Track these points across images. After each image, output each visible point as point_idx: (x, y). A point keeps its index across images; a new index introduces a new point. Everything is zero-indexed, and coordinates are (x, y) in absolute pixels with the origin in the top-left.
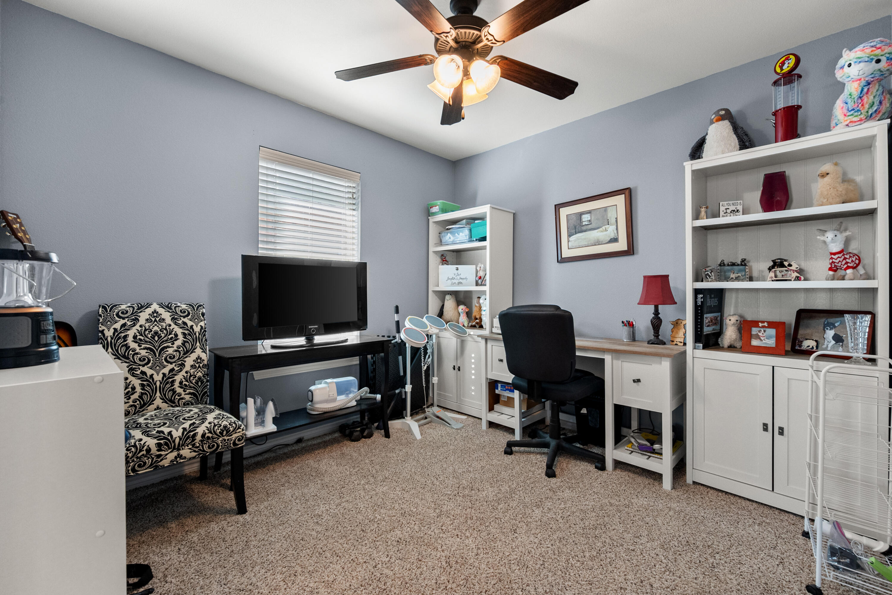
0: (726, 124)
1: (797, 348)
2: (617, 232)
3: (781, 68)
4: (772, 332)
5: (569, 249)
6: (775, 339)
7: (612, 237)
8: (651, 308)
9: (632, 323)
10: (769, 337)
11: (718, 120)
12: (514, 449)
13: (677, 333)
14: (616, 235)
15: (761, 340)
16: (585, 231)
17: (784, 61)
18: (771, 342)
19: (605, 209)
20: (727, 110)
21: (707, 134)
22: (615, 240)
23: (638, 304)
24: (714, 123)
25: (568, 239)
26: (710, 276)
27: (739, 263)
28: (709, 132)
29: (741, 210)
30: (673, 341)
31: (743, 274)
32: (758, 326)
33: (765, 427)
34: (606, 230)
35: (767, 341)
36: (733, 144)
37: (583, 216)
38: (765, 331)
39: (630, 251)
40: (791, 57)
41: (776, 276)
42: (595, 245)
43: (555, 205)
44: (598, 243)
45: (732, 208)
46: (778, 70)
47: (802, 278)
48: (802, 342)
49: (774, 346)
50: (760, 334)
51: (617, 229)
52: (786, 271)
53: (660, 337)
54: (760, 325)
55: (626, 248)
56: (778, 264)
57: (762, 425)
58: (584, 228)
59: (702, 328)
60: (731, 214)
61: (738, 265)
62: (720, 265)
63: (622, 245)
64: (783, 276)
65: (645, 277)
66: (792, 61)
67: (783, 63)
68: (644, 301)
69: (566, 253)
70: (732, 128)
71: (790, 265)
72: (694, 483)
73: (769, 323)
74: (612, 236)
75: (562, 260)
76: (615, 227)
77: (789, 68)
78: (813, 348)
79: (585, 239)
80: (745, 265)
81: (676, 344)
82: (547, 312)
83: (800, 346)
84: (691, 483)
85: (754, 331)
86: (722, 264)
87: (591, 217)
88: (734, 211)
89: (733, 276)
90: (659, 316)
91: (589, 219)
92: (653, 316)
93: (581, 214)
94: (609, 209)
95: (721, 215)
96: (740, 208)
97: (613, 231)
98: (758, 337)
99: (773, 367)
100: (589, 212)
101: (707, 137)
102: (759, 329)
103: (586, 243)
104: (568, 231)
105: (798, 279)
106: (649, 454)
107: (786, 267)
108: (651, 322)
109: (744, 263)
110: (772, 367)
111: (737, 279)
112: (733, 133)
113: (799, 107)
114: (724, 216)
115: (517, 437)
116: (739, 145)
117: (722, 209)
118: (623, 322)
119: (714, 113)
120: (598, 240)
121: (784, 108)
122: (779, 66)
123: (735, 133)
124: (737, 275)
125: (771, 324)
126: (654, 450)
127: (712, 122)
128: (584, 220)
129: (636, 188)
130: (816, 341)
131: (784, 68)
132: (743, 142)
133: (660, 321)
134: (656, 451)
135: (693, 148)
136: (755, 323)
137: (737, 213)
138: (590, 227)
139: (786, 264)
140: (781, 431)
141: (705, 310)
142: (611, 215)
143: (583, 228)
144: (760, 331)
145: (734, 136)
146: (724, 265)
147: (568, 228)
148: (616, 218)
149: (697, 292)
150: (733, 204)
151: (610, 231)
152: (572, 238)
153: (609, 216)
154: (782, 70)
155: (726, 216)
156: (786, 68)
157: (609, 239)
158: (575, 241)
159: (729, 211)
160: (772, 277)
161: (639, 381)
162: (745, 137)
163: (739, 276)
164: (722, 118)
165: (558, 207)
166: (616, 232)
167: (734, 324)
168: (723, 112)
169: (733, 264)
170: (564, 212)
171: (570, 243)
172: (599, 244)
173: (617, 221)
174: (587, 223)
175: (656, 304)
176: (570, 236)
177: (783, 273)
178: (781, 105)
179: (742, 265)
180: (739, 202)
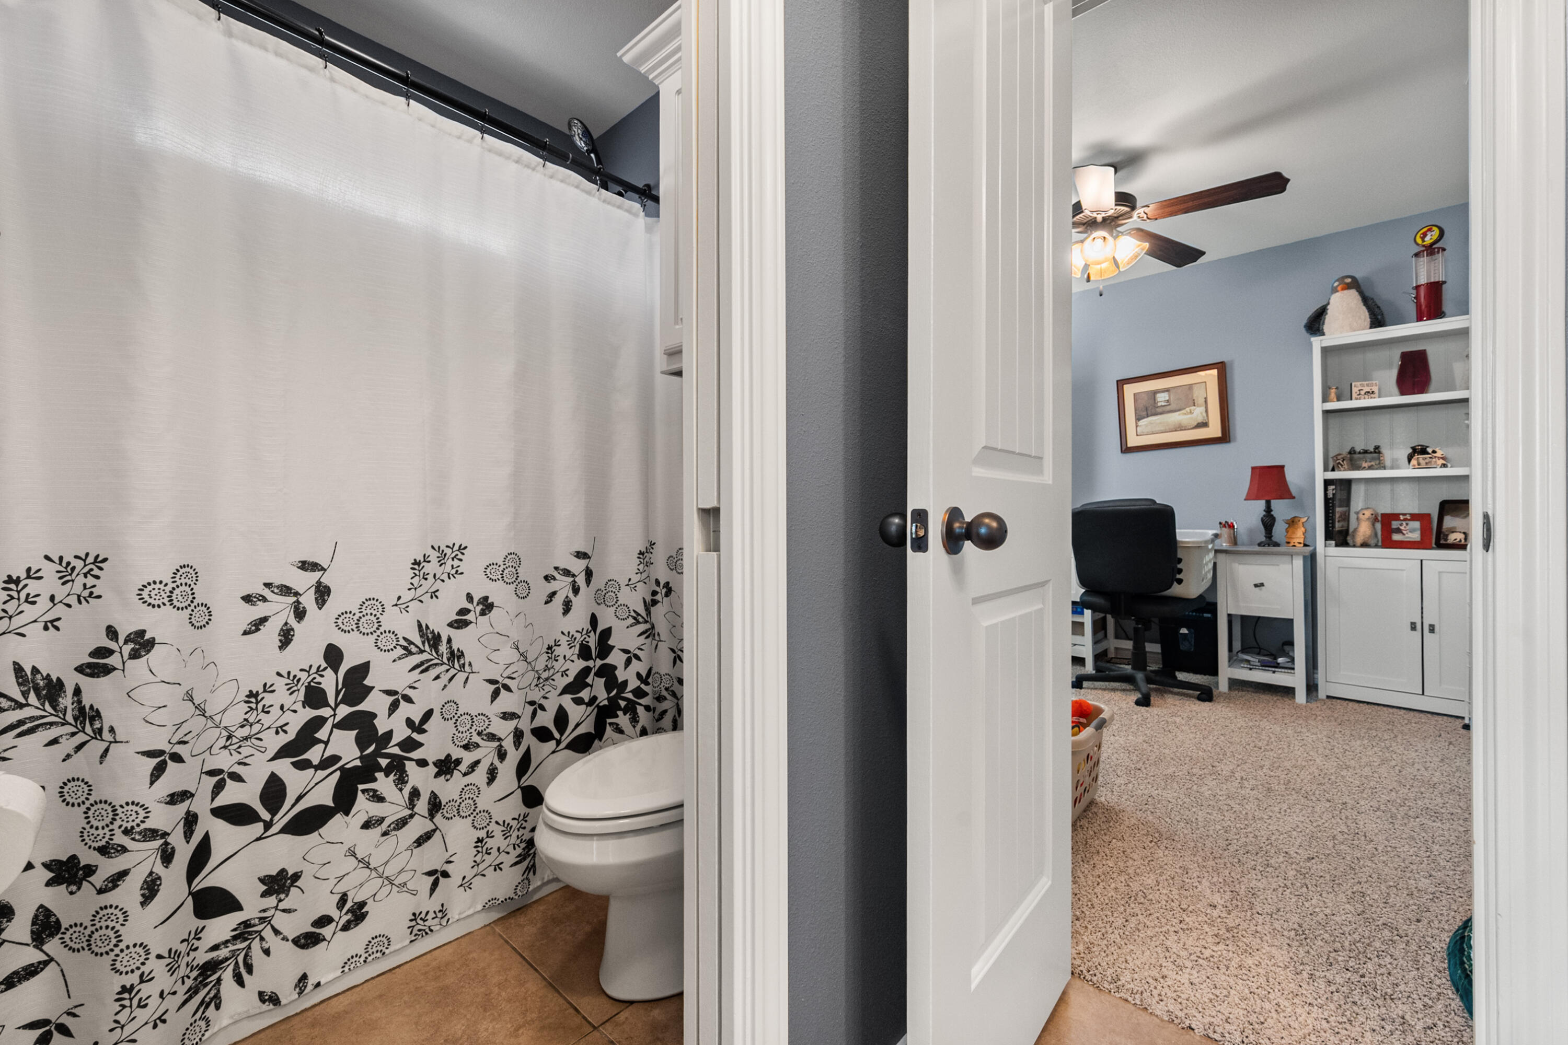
0: (1353, 294)
1: (1442, 542)
2: (1207, 415)
3: (1423, 239)
4: (1416, 524)
5: (1137, 435)
6: (1419, 532)
7: (1200, 421)
8: (1261, 504)
9: (1232, 523)
10: (1412, 531)
11: (1343, 289)
12: (1085, 684)
13: (1294, 533)
14: (1206, 418)
15: (1404, 534)
16: (1161, 414)
17: (1426, 232)
18: (1416, 536)
19: (1190, 387)
20: (1353, 278)
21: (1328, 304)
22: (1204, 425)
23: (1245, 500)
24: (1338, 291)
25: (1136, 423)
26: (1342, 465)
27: (1372, 450)
28: (1332, 301)
29: (1376, 391)
30: (1288, 543)
31: (1377, 462)
32: (1399, 519)
33: (1413, 627)
34: (1191, 413)
35: (1410, 535)
36: (1363, 317)
37: (1158, 395)
38: (1407, 524)
39: (1225, 437)
40: (1434, 228)
41: (1419, 464)
42: (1176, 431)
43: (1117, 381)
44: (1180, 428)
45: (1367, 389)
46: (1419, 241)
47: (1449, 465)
48: (1447, 535)
49: (1419, 539)
50: (1402, 528)
51: (1207, 411)
52: (1430, 458)
53: (1273, 538)
54: (1402, 517)
55: (1219, 434)
56: (1419, 451)
57: (1409, 624)
58: (1159, 410)
59: (1333, 523)
60: (1366, 396)
61: (1371, 453)
62: (1350, 453)
63: (1214, 430)
64: (1426, 463)
65: (1253, 469)
66: (1436, 233)
67: (1425, 235)
68: (1252, 495)
69: (1133, 441)
70: (1360, 299)
71: (1434, 452)
72: (1328, 697)
73: (1411, 515)
74: (1200, 419)
75: (1126, 449)
76: (1203, 409)
77: (1432, 241)
78: (1460, 541)
79: (1161, 423)
80: (1379, 453)
81: (1294, 546)
82: (1143, 507)
83: (1446, 540)
84: (1325, 697)
85: (1395, 524)
86: (1352, 452)
87: (1169, 396)
88: (1369, 392)
89: (1365, 465)
90: (1272, 513)
91: (1167, 398)
92: (1264, 513)
93: (1155, 393)
94: (1195, 388)
95: (1353, 397)
96: (1375, 389)
97: (1202, 413)
98: (1399, 531)
99: (1422, 561)
100: (1167, 390)
101: (1329, 307)
102: (1400, 522)
103: (1163, 428)
104: (1136, 413)
105: (1444, 466)
106: (1273, 669)
107: (1429, 454)
108: (1262, 520)
109: (1377, 450)
110: (1420, 561)
111: (1370, 468)
112: (1362, 304)
113: (1444, 282)
114: (1357, 399)
115: (1089, 668)
116: (1370, 318)
117: (1355, 390)
118: (1220, 523)
119: (1337, 280)
120: (1180, 424)
121: (1427, 284)
122: (1421, 237)
123: (1364, 305)
124: (1370, 464)
125: (1414, 517)
126: (1279, 664)
127: (1335, 290)
128: (1159, 400)
129: (1232, 362)
130: (1464, 533)
131: (1426, 239)
132: (1374, 315)
133: (1273, 519)
134: (1281, 665)
135: (1309, 318)
136: (1396, 517)
137: (1372, 395)
138: (1168, 408)
139: (1429, 450)
140: (1432, 629)
141: (1337, 502)
142: (1198, 394)
143: (1157, 409)
144: (1401, 525)
145: (1364, 308)
146: (1355, 453)
147: (1136, 410)
148: (1206, 399)
149: (1327, 483)
150: (1368, 385)
151: (1198, 413)
152: (1143, 422)
153: (1195, 396)
154: (1423, 241)
155: (1360, 399)
156: (1428, 240)
157: (1195, 424)
158: (1146, 426)
159: (1362, 392)
160: (1414, 465)
161: (1262, 585)
162: (1376, 310)
163: (1372, 465)
164: (1348, 287)
165: (1121, 383)
166: (1204, 414)
167: (1368, 519)
168: (1349, 280)
169: (1366, 452)
170: (1130, 390)
171: (1138, 428)
172: (1181, 430)
173: (1206, 402)
174: (1163, 404)
175: (1268, 498)
176: (1138, 418)
177: (1427, 461)
178: (1423, 280)
179: (1375, 452)
180: (1374, 382)
